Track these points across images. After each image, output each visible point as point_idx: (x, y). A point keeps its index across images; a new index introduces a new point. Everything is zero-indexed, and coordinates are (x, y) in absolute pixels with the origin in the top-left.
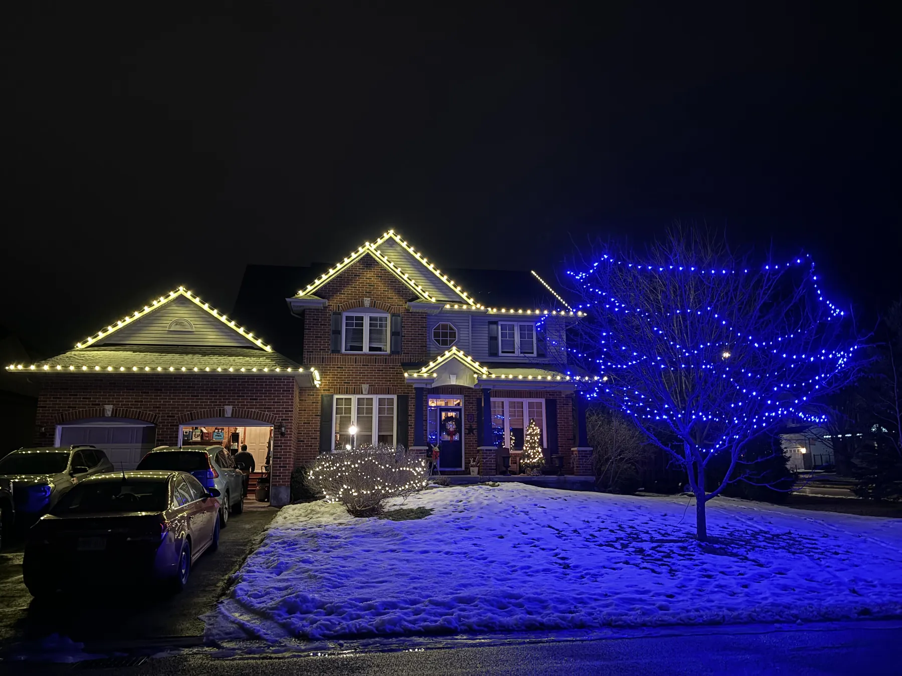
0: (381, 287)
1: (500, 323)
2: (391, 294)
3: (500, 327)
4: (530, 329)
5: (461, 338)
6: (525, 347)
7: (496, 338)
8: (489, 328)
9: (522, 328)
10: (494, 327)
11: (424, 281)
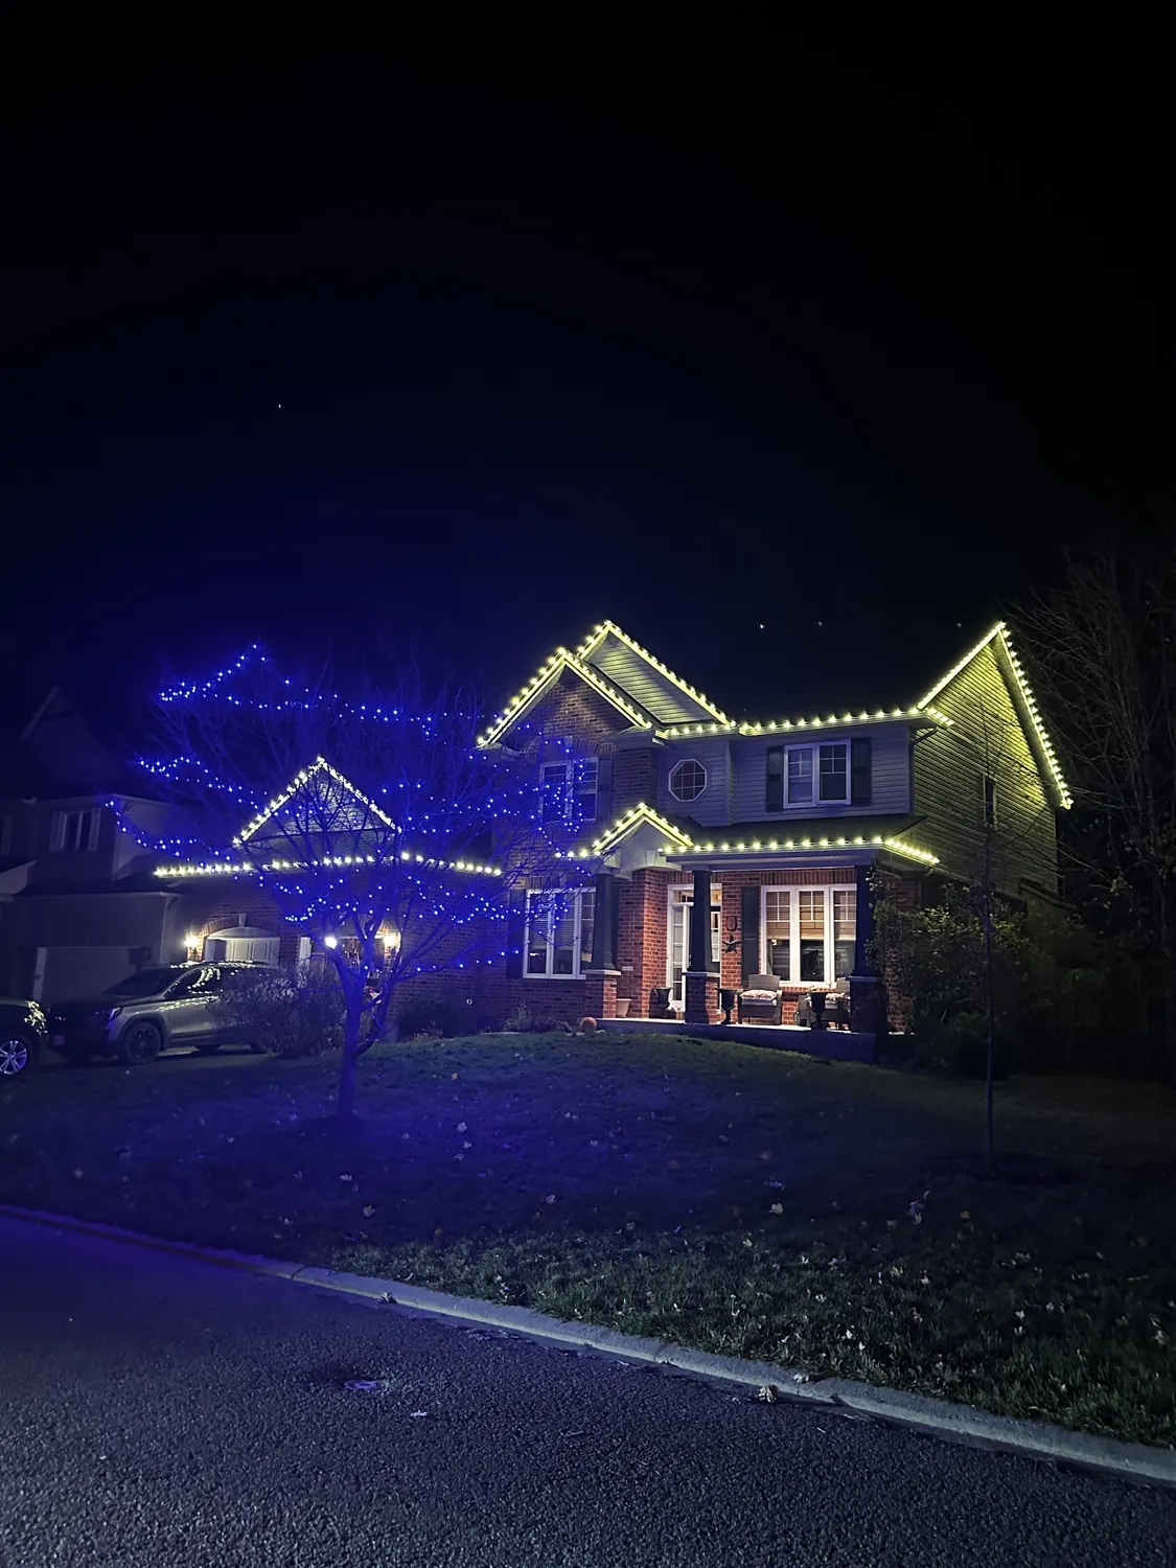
0: (587, 715)
1: (788, 748)
2: (599, 725)
3: (786, 757)
4: (841, 751)
5: (713, 783)
6: (832, 787)
7: (779, 777)
8: (768, 760)
9: (824, 752)
10: (775, 756)
11: (660, 694)
